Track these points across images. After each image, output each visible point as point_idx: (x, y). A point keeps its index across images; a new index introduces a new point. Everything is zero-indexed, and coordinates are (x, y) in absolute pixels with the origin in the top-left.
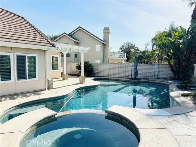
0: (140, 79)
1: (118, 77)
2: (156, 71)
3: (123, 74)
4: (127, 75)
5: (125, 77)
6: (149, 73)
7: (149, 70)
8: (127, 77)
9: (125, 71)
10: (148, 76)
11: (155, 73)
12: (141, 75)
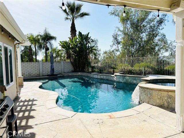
0: (57, 75)
1: (28, 76)
2: (62, 68)
3: (34, 73)
4: (38, 73)
5: (35, 76)
6: (57, 69)
7: (57, 67)
8: (38, 76)
9: (36, 69)
10: (57, 72)
11: (62, 69)
12: (47, 72)
